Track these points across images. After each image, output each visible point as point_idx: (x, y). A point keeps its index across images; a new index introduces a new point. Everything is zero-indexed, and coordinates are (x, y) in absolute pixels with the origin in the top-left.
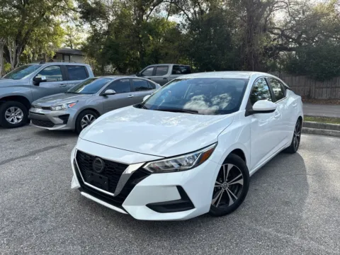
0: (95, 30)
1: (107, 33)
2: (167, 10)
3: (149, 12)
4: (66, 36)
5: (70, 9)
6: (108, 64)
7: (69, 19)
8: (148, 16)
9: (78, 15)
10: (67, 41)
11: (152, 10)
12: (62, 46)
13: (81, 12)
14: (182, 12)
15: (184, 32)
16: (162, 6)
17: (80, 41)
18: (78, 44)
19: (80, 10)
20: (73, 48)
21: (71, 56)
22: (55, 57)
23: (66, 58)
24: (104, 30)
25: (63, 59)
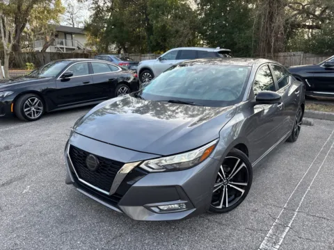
0: (99, 6)
1: (111, 9)
6: (113, 43)
10: (69, 19)
12: (63, 24)
17: (83, 19)
18: (80, 22)
20: (75, 26)
21: (73, 36)
22: (56, 36)
23: (69, 37)
24: (108, 7)
25: (66, 38)
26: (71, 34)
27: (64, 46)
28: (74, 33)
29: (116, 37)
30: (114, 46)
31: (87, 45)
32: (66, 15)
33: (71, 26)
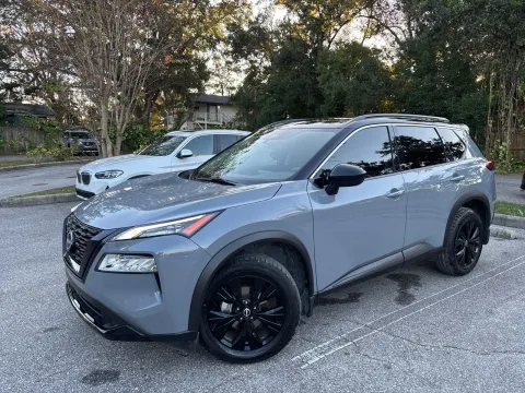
0: (253, 67)
1: (269, 70)
2: (362, 30)
3: (332, 36)
4: (217, 78)
5: (219, 40)
7: (218, 54)
8: (330, 42)
9: (230, 47)
10: (217, 86)
11: (337, 31)
12: (209, 91)
13: (234, 45)
14: (387, 31)
15: (389, 63)
17: (235, 85)
18: (233, 88)
19: (231, 41)
20: (226, 94)
21: (219, 107)
22: (197, 108)
23: (212, 110)
24: (266, 67)
25: (208, 111)
26: (215, 105)
27: (206, 122)
28: (221, 104)
31: (235, 120)
32: (213, 80)
33: (220, 94)
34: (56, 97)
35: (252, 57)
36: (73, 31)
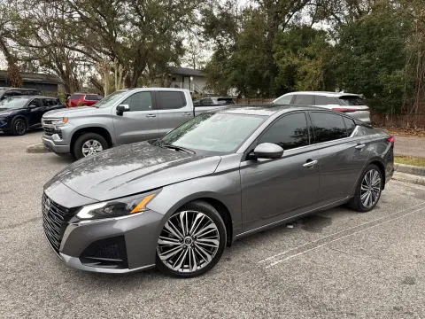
0: (221, 46)
1: (233, 48)
2: (312, 15)
3: (286, 20)
4: (190, 54)
5: (194, 23)
6: (233, 86)
7: (191, 34)
8: (284, 26)
9: (202, 29)
10: (190, 60)
11: (290, 16)
12: (184, 65)
13: (205, 27)
14: (332, 17)
15: (333, 43)
16: (306, 9)
17: (205, 59)
18: (203, 63)
19: (203, 24)
20: (196, 68)
21: (191, 78)
22: (174, 79)
23: (186, 80)
24: (231, 46)
25: (183, 82)
26: (189, 76)
28: (193, 76)
29: (235, 80)
30: (234, 90)
31: (204, 89)
32: (188, 56)
33: (192, 68)
34: (64, 68)
35: (220, 37)
36: (79, 16)
